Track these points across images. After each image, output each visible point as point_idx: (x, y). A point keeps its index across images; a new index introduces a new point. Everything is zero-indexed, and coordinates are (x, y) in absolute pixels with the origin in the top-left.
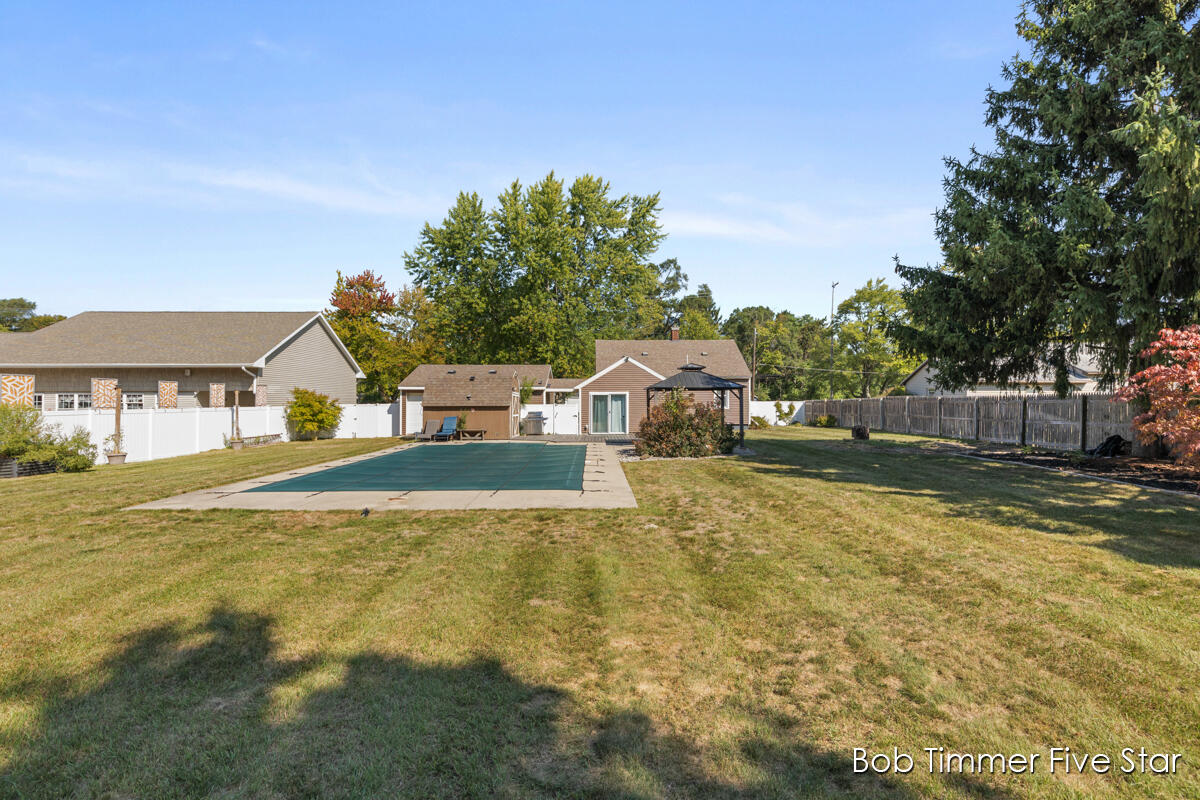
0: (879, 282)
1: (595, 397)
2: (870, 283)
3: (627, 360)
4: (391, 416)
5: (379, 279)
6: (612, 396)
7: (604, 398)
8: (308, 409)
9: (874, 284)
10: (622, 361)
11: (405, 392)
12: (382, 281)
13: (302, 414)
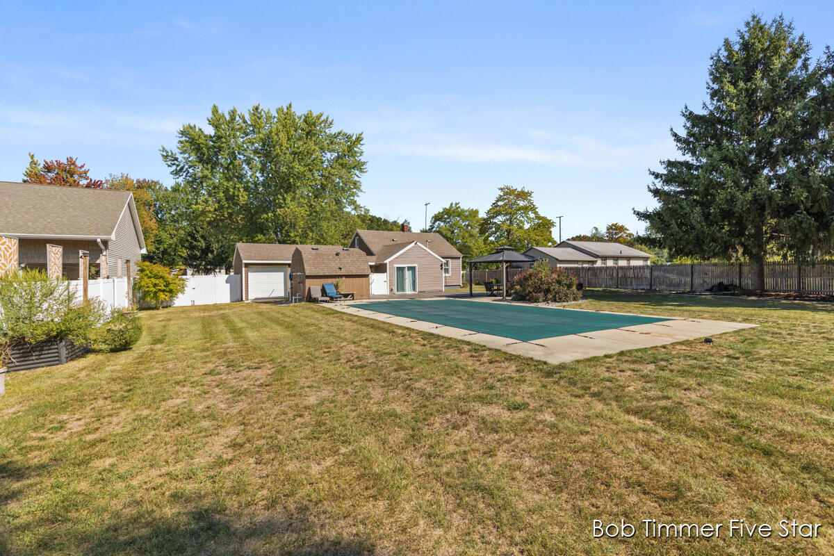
0: (456, 204)
1: (397, 268)
2: (452, 204)
3: (416, 244)
4: (229, 285)
5: (82, 166)
6: (408, 267)
7: (402, 269)
8: (161, 280)
9: (454, 205)
10: (413, 244)
11: (247, 265)
12: (86, 168)
13: (155, 285)
